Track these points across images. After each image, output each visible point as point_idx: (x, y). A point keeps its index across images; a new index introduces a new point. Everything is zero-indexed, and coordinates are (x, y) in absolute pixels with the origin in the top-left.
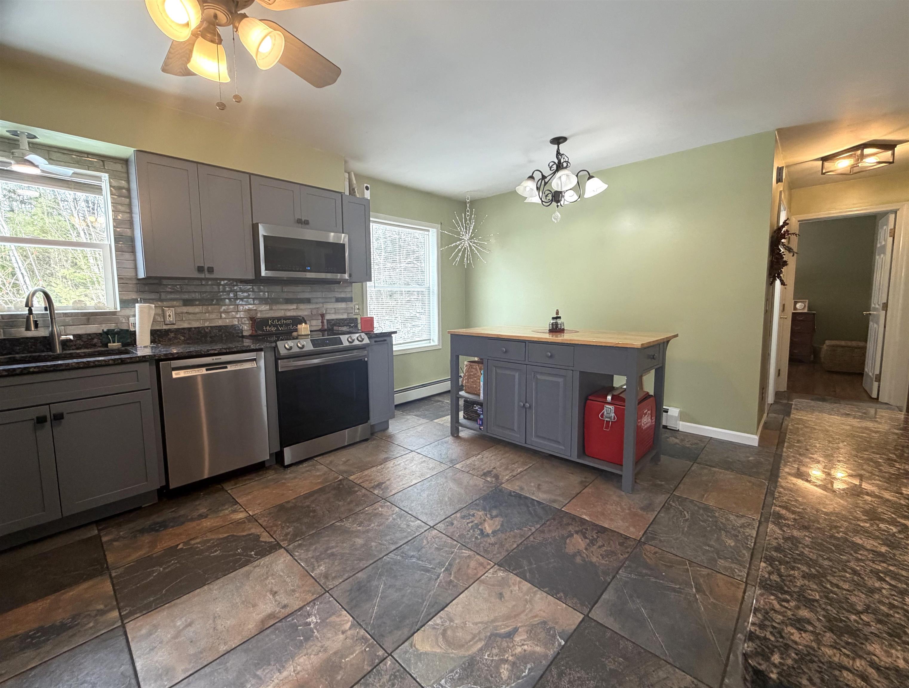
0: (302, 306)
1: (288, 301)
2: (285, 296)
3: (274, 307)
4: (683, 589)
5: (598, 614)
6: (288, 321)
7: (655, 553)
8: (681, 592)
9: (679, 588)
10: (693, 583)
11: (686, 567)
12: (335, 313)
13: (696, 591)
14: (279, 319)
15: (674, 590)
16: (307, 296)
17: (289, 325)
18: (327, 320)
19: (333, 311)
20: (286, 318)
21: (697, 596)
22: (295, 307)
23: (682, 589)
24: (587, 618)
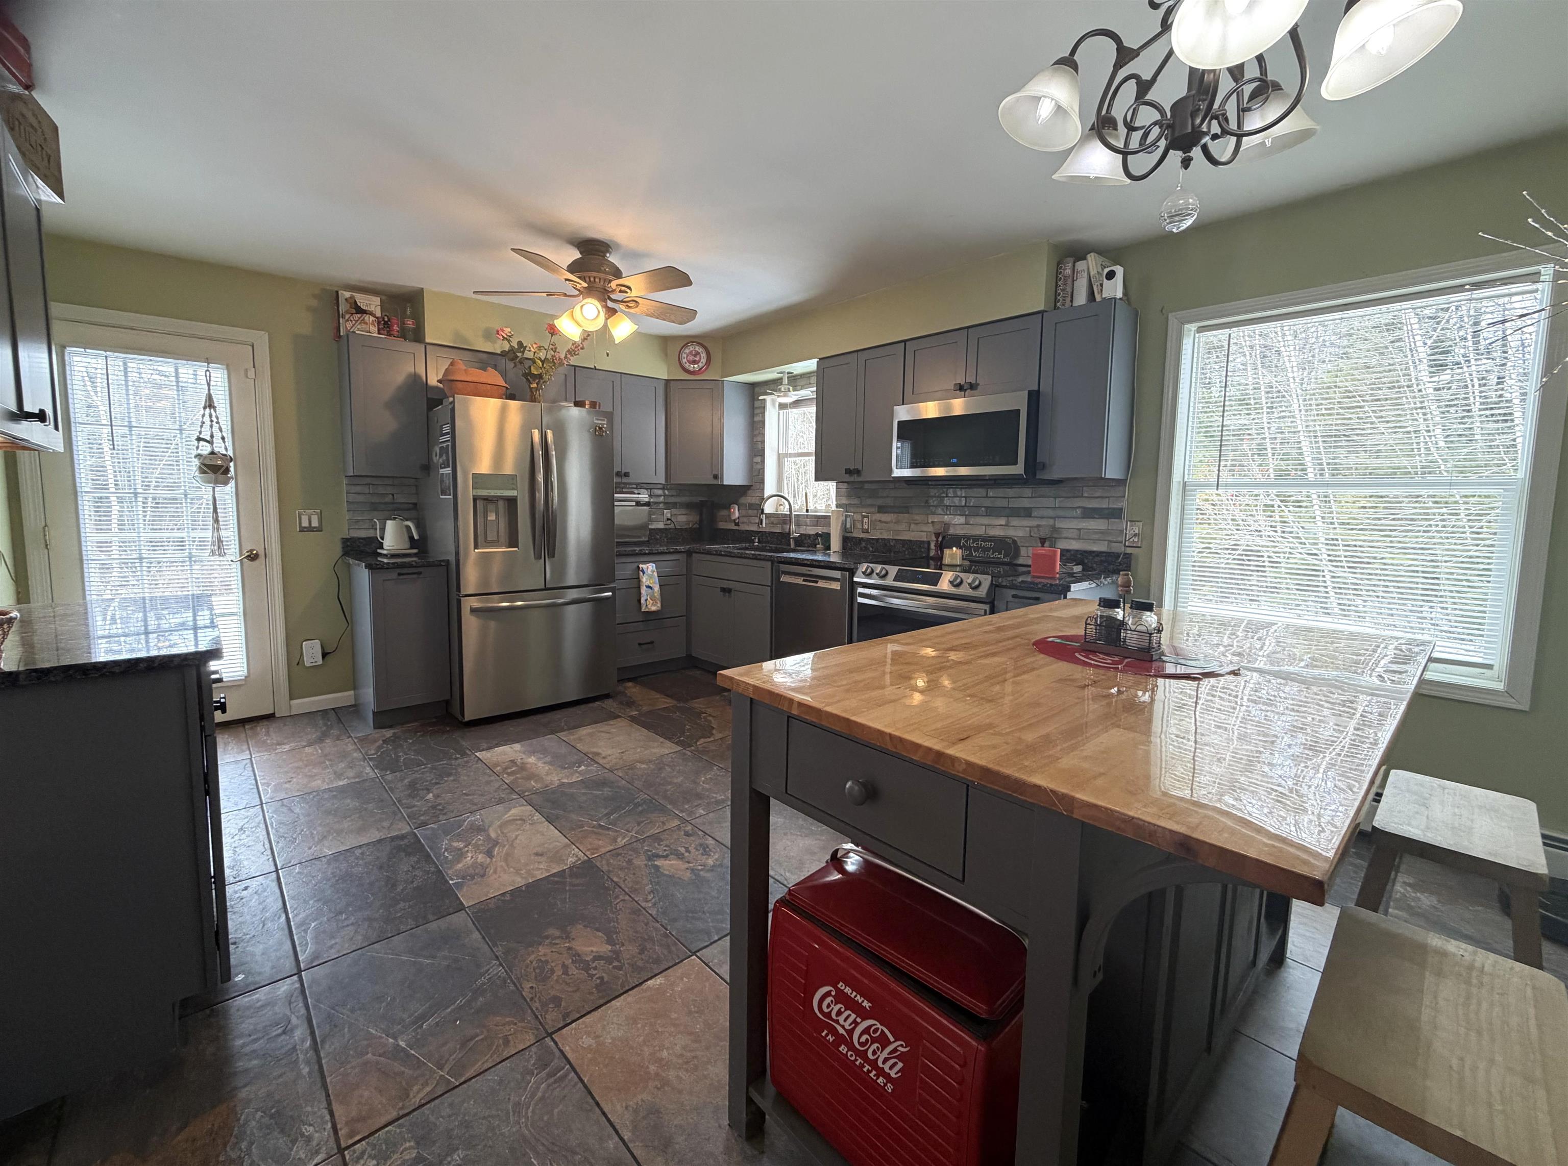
0: (1015, 522)
1: (992, 512)
2: (987, 503)
3: (972, 520)
4: (415, 1030)
5: (459, 919)
6: (988, 544)
7: (507, 1042)
8: (414, 1023)
9: (421, 1026)
10: (413, 1052)
11: (447, 1069)
12: (1079, 538)
13: (398, 1045)
14: (976, 538)
15: (423, 1018)
16: (1026, 503)
17: (988, 549)
18: (1062, 550)
19: (1075, 534)
20: (985, 539)
21: (391, 1040)
22: (1003, 523)
23: (417, 1028)
24: (461, 908)
